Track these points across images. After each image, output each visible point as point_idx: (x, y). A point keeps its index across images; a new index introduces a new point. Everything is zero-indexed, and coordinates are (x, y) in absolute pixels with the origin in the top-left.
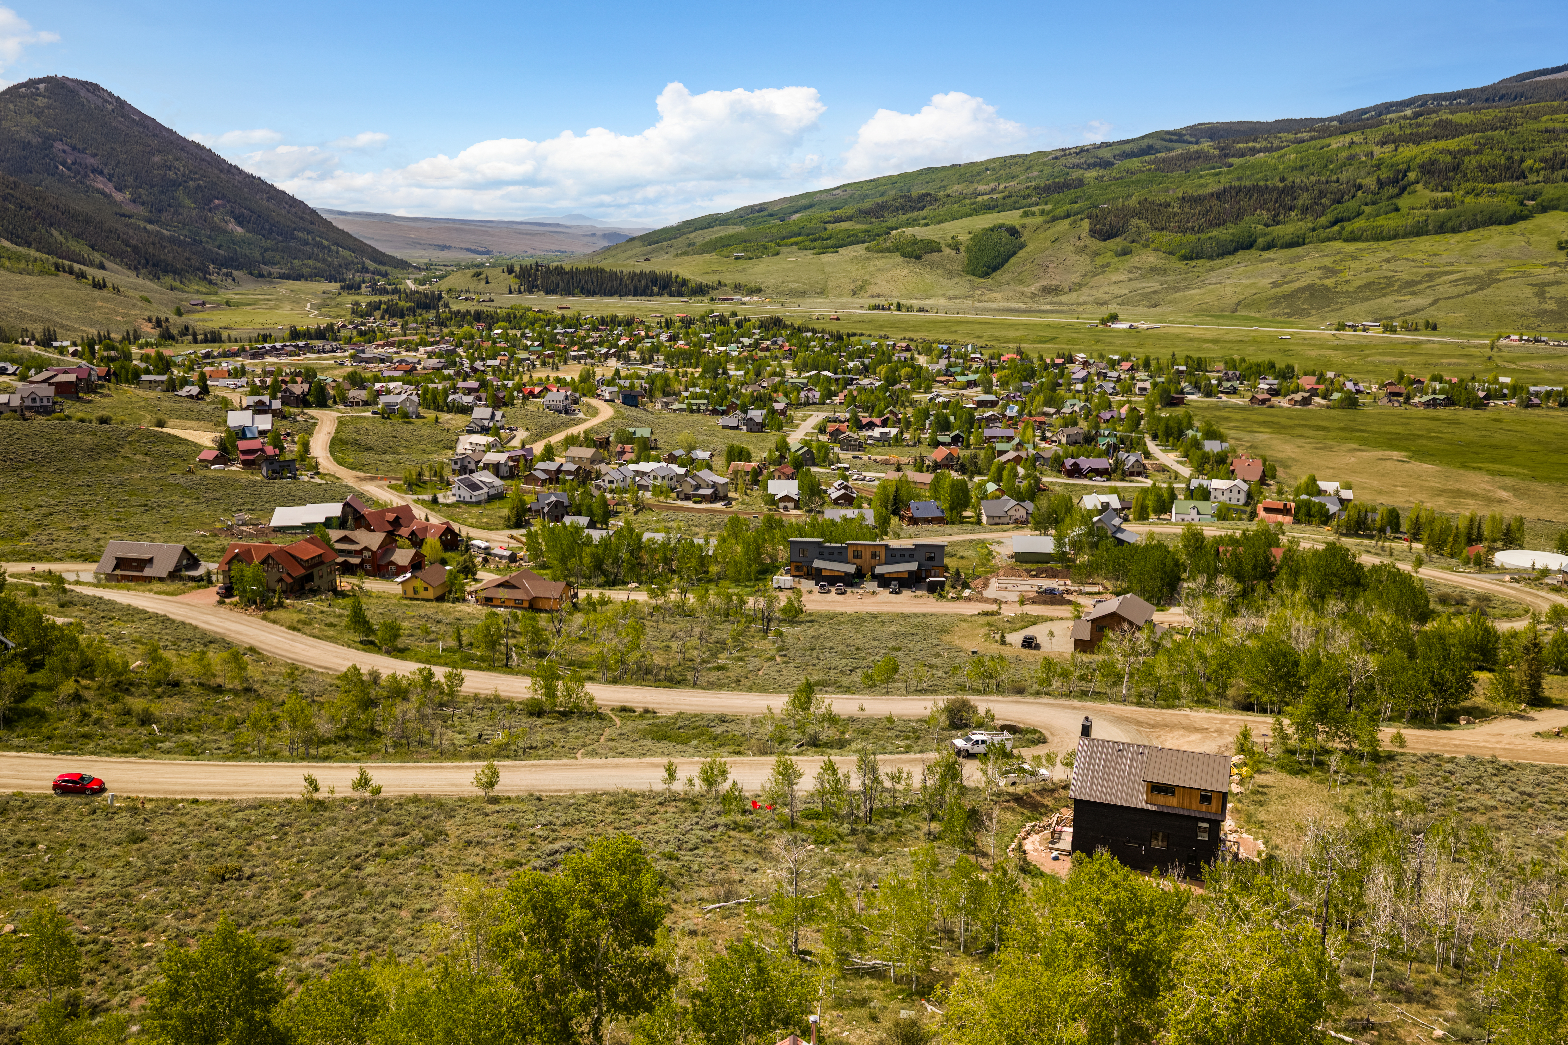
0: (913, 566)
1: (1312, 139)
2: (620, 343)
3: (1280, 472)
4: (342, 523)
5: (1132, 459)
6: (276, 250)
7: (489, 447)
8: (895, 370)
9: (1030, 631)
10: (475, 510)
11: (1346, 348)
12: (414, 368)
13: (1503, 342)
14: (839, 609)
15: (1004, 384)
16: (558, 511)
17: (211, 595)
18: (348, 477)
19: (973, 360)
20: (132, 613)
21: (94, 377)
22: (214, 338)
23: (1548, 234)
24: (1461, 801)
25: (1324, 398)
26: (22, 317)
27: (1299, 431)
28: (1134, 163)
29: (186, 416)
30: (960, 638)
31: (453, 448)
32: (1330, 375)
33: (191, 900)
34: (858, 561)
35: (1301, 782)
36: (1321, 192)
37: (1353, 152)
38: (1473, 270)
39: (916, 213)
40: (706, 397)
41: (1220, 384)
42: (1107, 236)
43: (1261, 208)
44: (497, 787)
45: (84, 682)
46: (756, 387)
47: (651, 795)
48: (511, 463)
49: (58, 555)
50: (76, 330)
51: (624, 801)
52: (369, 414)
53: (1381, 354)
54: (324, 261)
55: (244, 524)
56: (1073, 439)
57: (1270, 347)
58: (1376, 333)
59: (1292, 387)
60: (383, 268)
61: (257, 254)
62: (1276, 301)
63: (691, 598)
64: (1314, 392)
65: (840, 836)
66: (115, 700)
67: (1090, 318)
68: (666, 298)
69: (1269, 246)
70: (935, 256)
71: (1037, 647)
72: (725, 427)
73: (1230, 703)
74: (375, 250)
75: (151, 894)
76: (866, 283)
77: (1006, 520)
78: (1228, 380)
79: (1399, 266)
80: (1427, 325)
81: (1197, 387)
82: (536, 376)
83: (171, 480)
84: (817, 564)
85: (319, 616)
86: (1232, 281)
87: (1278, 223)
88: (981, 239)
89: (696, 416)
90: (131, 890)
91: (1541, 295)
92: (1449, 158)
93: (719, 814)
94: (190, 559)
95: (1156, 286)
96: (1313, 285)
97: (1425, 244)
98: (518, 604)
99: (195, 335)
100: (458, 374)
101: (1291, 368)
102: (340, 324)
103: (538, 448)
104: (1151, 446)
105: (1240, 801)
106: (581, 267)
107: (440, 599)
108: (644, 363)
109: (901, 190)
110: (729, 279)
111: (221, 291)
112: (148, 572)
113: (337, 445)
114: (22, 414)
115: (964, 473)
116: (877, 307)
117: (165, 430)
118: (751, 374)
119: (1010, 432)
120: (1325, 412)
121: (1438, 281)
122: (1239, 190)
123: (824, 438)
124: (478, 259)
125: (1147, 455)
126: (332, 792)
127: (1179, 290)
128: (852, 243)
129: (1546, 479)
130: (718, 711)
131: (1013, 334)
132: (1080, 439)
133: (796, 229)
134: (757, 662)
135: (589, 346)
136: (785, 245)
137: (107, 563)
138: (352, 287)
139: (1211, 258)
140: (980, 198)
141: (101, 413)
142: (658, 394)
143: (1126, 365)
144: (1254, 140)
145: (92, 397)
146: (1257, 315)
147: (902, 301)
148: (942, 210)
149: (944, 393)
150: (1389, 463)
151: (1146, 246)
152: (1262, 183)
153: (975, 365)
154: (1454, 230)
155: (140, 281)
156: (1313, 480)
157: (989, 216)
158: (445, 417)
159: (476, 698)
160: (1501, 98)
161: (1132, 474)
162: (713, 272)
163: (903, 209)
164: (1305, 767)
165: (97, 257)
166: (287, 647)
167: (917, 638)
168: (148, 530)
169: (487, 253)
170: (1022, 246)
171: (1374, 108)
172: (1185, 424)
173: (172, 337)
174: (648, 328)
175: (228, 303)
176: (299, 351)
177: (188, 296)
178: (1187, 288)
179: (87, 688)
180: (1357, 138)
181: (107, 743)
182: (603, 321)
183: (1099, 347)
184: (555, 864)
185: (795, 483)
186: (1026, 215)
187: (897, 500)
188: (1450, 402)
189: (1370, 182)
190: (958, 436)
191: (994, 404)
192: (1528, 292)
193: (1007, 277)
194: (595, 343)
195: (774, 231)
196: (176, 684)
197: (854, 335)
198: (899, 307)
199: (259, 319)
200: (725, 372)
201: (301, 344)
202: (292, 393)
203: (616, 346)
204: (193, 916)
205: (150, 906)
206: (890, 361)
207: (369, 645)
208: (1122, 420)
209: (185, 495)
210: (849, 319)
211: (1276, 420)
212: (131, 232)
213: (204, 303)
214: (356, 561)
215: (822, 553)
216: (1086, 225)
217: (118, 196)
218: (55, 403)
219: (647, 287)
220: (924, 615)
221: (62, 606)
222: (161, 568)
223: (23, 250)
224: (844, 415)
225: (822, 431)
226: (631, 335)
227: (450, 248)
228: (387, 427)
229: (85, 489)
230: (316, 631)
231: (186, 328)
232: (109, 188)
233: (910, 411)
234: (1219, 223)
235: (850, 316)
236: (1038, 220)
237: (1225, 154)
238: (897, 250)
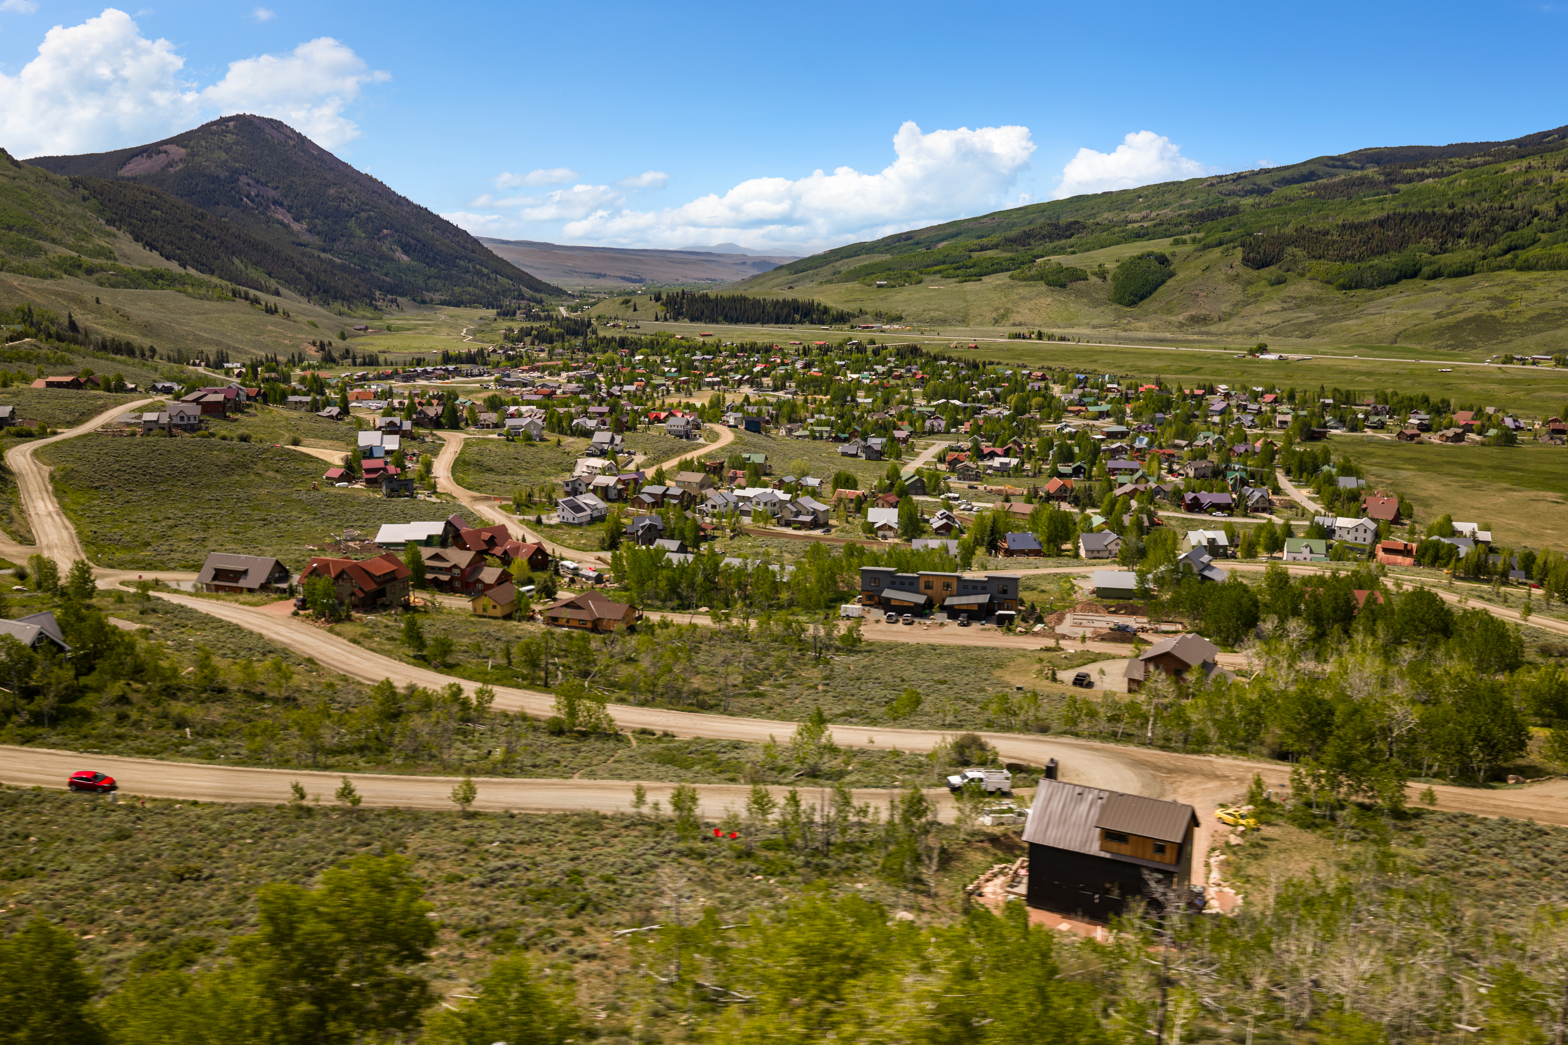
0: (984, 599)
1: (1486, 163)
2: (755, 370)
3: (1417, 510)
4: (443, 541)
5: (1257, 494)
6: (439, 278)
7: (604, 471)
8: (1024, 400)
9: (1083, 670)
10: (576, 532)
11: (1512, 382)
12: (554, 393)
14: (902, 639)
15: (1137, 415)
16: (651, 534)
17: (290, 605)
18: (464, 497)
19: (1109, 390)
20: (208, 621)
21: (243, 397)
22: (371, 361)
24: (1472, 865)
25: (1479, 434)
26: (199, 339)
27: (1447, 468)
28: (1294, 190)
29: (321, 436)
30: (1012, 673)
31: (571, 470)
32: (1490, 410)
33: (146, 896)
34: (929, 591)
35: (1308, 837)
36: (1493, 219)
37: (1530, 177)
39: (1063, 241)
40: (831, 424)
41: (1366, 418)
42: (1262, 265)
43: (1428, 235)
44: (474, 803)
45: (136, 685)
46: (882, 415)
47: (620, 817)
48: (620, 486)
49: (172, 565)
50: (246, 353)
51: (591, 823)
52: (495, 436)
53: (1549, 389)
54: (483, 288)
55: (353, 540)
56: (1201, 472)
57: (1430, 380)
58: (1547, 367)
59: (1445, 422)
60: (538, 296)
61: (421, 283)
62: (1440, 332)
63: (753, 624)
64: (1468, 428)
65: (792, 869)
66: (157, 704)
67: (1237, 348)
68: (807, 325)
69: (1435, 276)
70: (1081, 284)
71: (1090, 685)
72: (844, 454)
73: (1265, 751)
74: (531, 278)
75: (110, 890)
76: (1008, 311)
77: (1106, 554)
78: (1377, 414)
81: (1342, 421)
82: (668, 401)
83: (295, 496)
84: (887, 593)
85: (383, 630)
86: (1393, 311)
87: (1445, 251)
88: (1129, 268)
89: (818, 443)
90: (95, 885)
93: (678, 840)
94: (280, 572)
95: (1312, 316)
96: (1480, 316)
98: (581, 625)
99: (354, 358)
100: (594, 398)
101: (1446, 403)
102: (491, 349)
103: (650, 473)
104: (1283, 481)
105: (1235, 853)
106: (726, 295)
107: (508, 617)
108: (776, 389)
109: (1049, 218)
110: (869, 307)
111: (386, 317)
112: (242, 583)
113: (460, 466)
114: (170, 431)
115: (1077, 505)
116: (1018, 336)
117: (298, 448)
118: (879, 402)
119: (1135, 464)
120: (1478, 449)
122: (1404, 217)
123: (942, 467)
124: (631, 286)
125: (1277, 491)
126: (317, 800)
127: (1335, 320)
128: (996, 272)
130: (734, 737)
131: (1155, 364)
132: (1209, 473)
133: (940, 257)
134: (797, 690)
135: (726, 372)
136: (928, 274)
137: (208, 574)
138: (507, 314)
139: (1371, 287)
140: (1130, 226)
141: (240, 431)
142: (783, 420)
143: (1269, 398)
144: (1423, 166)
145: (239, 416)
146: (1418, 347)
147: (1044, 330)
148: (1091, 239)
149: (1073, 424)
150: (1541, 504)
151: (1302, 275)
152: (1429, 210)
153: (1111, 395)
155: (310, 307)
156: (1449, 520)
157: (1138, 244)
158: (567, 440)
159: (505, 715)
161: (1256, 510)
162: (855, 300)
163: (1051, 237)
164: (1317, 821)
165: (273, 283)
166: (343, 659)
167: (967, 671)
168: (261, 543)
169: (640, 281)
170: (1172, 275)
171: (1556, 131)
172: (1320, 460)
173: (333, 361)
174: (784, 355)
175: (389, 328)
176: (447, 375)
177: (354, 321)
178: (1343, 318)
179: (136, 691)
180: (1535, 162)
181: (138, 743)
182: (742, 348)
183: (1246, 378)
184: (493, 881)
185: (895, 512)
186: (1176, 243)
187: (993, 531)
189: (1548, 208)
190: (1079, 467)
191: (1123, 435)
193: (1155, 306)
194: (731, 370)
195: (919, 259)
196: (221, 690)
197: (991, 363)
198: (1040, 336)
199: (415, 344)
200: (853, 400)
201: (451, 367)
202: (426, 415)
203: (751, 372)
204: (141, 912)
205: (106, 900)
206: (1023, 390)
207: (422, 661)
208: (1255, 453)
209: (305, 510)
210: (988, 347)
211: (1423, 456)
212: (305, 260)
213: (367, 328)
214: (445, 578)
215: (893, 583)
216: (1239, 253)
217: (296, 227)
218: (201, 421)
219: (789, 314)
220: (985, 648)
221: (142, 613)
222: (254, 580)
223: (205, 277)
224: (966, 444)
225: (941, 460)
226: (767, 362)
227: (604, 276)
228: (511, 449)
229: (213, 503)
230: (374, 645)
231: (347, 351)
232: (288, 219)
233: (1036, 440)
234: (1382, 251)
235: (989, 344)
236: (1189, 248)
237: (1391, 179)
238: (1042, 279)
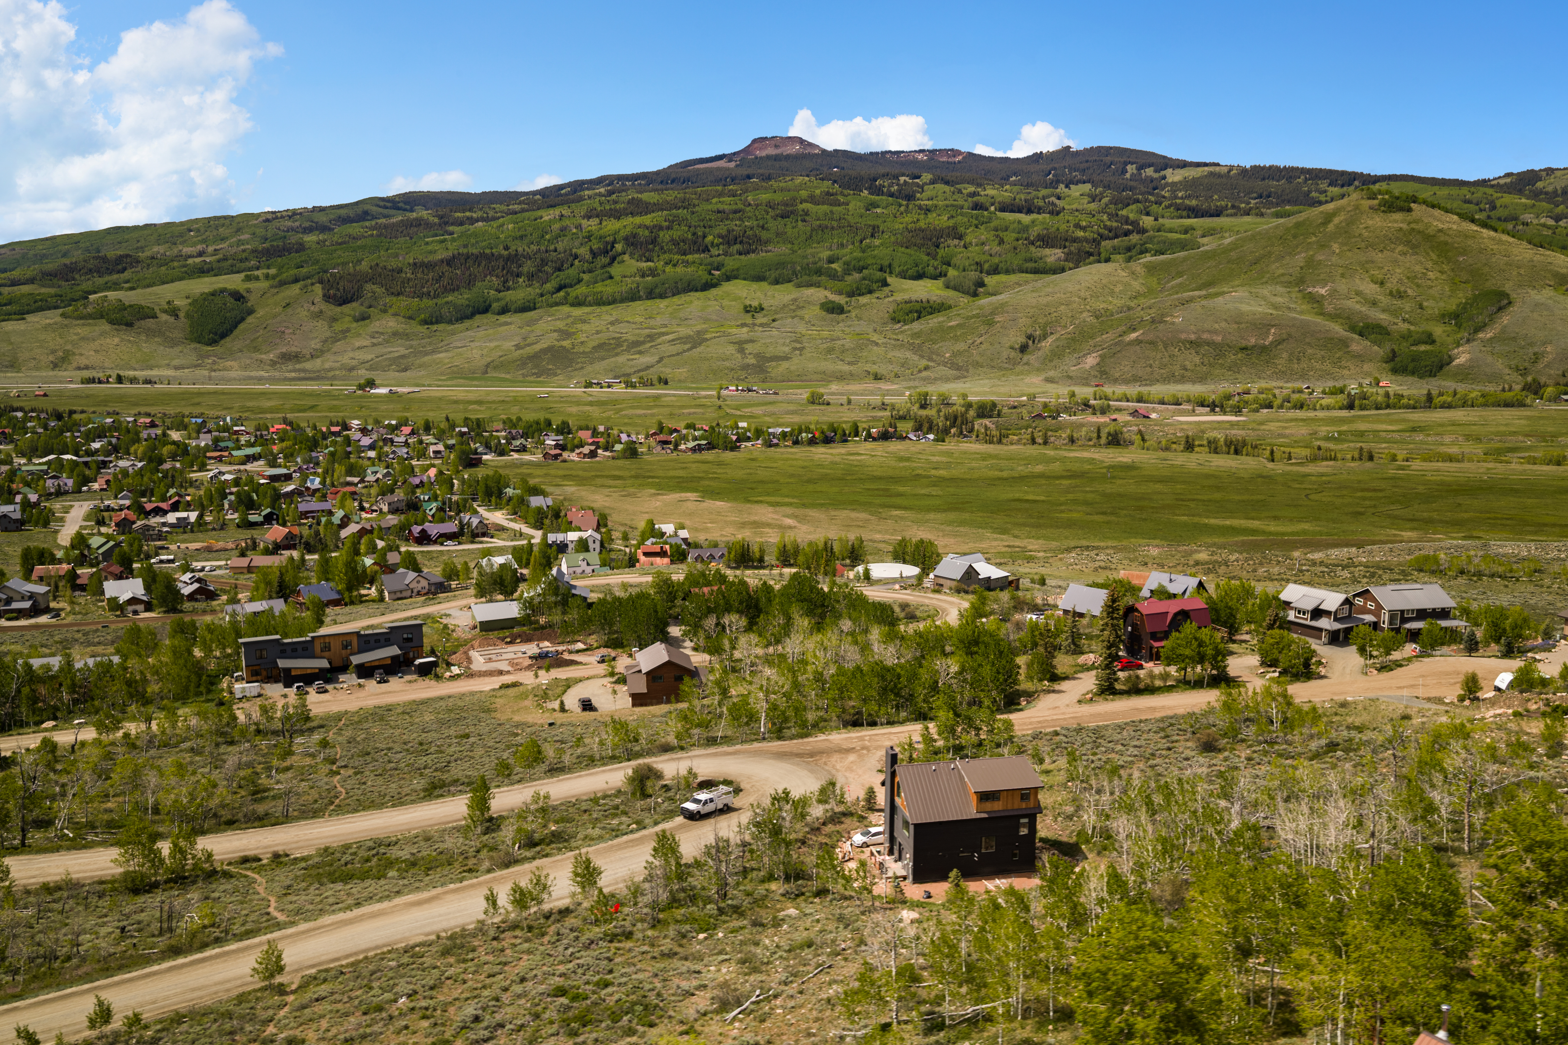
0: (394, 651)
1: (523, 211)
5: (472, 521)
8: (151, 449)
9: (574, 695)
11: (601, 403)
13: (724, 392)
14: (329, 709)
15: (288, 456)
19: (238, 433)
23: (735, 300)
25: (607, 450)
28: (355, 229)
32: (602, 428)
34: (328, 654)
36: (542, 260)
37: (564, 224)
38: (684, 331)
39: (115, 277)
41: (509, 443)
42: (343, 301)
43: (491, 274)
53: (632, 407)
56: (394, 506)
58: (619, 389)
59: (575, 442)
62: (523, 362)
64: (596, 446)
67: (343, 384)
69: (504, 311)
70: (150, 322)
76: (68, 353)
78: (514, 439)
79: (622, 328)
80: (660, 380)
81: (488, 447)
86: (477, 344)
87: (508, 289)
88: (202, 304)
91: (741, 351)
92: (647, 233)
95: (403, 351)
96: (552, 347)
97: (639, 306)
101: (565, 424)
116: (92, 381)
119: (325, 506)
120: (614, 463)
121: (660, 340)
122: (468, 257)
123: (107, 530)
127: (426, 354)
128: (41, 309)
129: (813, 506)
139: (450, 322)
140: (189, 261)
143: (407, 430)
144: (470, 210)
146: (508, 376)
147: (122, 373)
148: (148, 274)
149: (226, 470)
150: (689, 504)
151: (385, 311)
152: (488, 251)
154: (662, 296)
157: (206, 279)
160: (673, 181)
161: (482, 535)
163: (99, 272)
170: (251, 312)
171: (569, 184)
172: (498, 483)
178: (433, 352)
180: (564, 211)
183: (369, 413)
186: (248, 279)
188: (711, 446)
189: (584, 251)
190: (270, 514)
191: (289, 477)
192: (731, 349)
193: (238, 344)
197: (77, 412)
198: (120, 380)
206: (140, 440)
210: (60, 393)
215: (284, 651)
216: (318, 289)
224: (117, 502)
225: (100, 522)
233: (196, 492)
234: (454, 289)
235: (60, 390)
236: (264, 284)
237: (445, 222)
238: (102, 317)
